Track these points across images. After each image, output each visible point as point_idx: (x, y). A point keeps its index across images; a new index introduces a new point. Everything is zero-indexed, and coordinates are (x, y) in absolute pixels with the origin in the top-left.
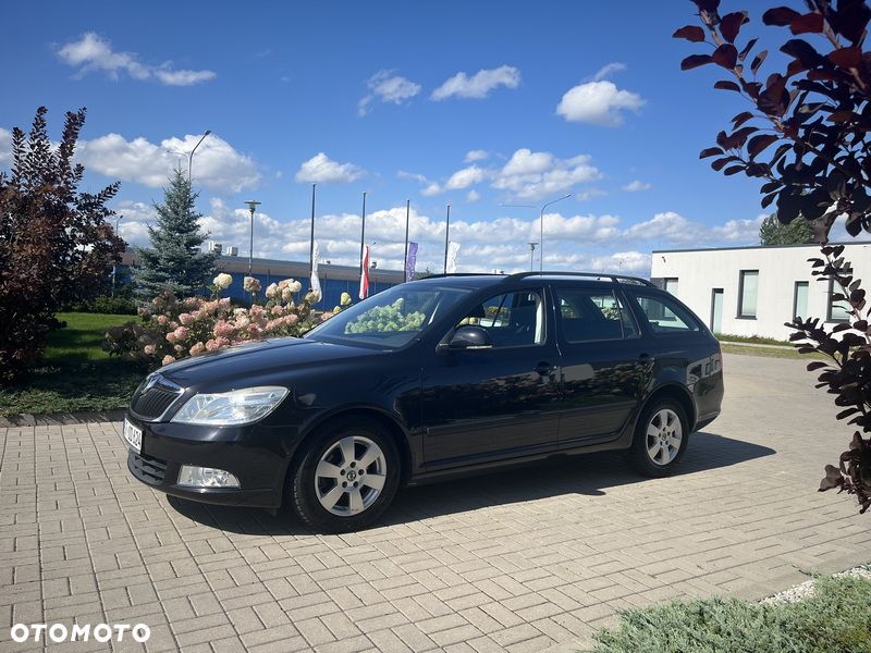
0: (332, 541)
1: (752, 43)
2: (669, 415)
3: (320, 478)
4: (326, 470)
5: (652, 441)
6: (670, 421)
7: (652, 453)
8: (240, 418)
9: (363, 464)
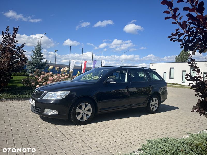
0: (79, 127)
1: (179, 14)
2: (155, 99)
3: (77, 112)
4: (78, 110)
5: (151, 105)
6: (156, 100)
7: (152, 108)
8: (58, 98)
9: (86, 109)
